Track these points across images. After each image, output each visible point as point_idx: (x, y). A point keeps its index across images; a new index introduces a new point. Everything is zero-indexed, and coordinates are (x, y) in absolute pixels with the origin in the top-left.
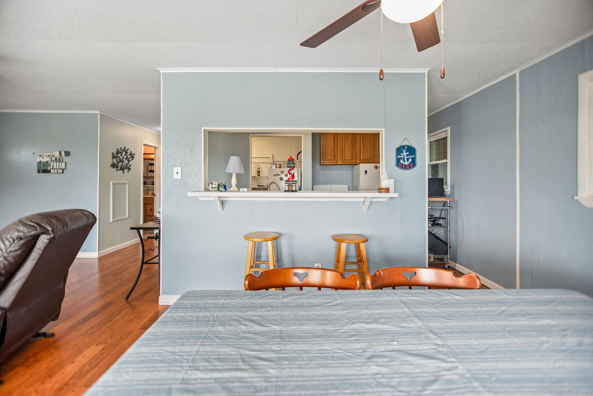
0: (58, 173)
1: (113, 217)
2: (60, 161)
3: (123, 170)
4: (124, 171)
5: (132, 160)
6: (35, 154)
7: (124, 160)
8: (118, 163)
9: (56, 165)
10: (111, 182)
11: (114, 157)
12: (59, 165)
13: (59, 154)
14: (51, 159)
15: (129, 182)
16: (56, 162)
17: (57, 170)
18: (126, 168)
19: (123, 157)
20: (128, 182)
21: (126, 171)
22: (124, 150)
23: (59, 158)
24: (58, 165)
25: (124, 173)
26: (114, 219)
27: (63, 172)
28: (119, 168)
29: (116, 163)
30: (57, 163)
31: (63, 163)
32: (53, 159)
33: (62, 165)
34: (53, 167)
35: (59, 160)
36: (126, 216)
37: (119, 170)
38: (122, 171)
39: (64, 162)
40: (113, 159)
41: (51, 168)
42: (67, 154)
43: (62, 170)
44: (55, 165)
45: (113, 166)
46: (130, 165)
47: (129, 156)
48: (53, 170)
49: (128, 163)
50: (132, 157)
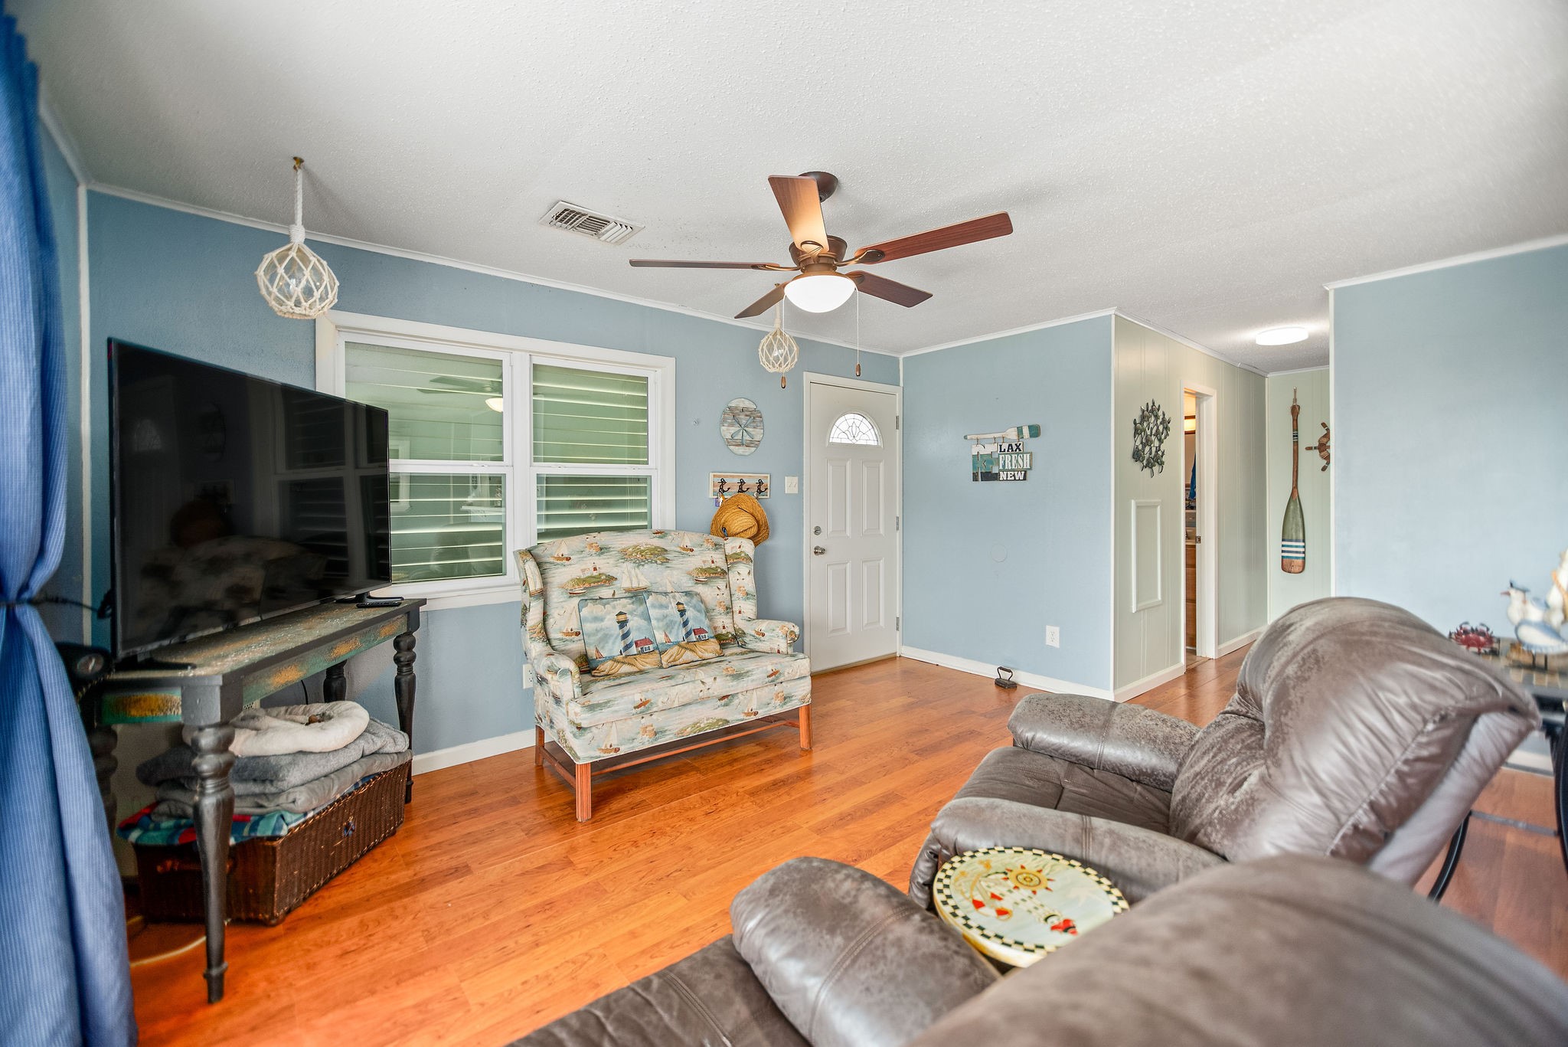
0: (1015, 479)
1: (1138, 602)
2: (1020, 450)
6: (968, 437)
9: (1011, 461)
10: (1133, 501)
11: (1136, 432)
12: (1017, 461)
13: (1016, 433)
14: (1001, 446)
16: (1010, 454)
17: (1013, 473)
20: (1160, 500)
22: (1152, 411)
23: (1016, 445)
24: (1014, 462)
25: (1152, 474)
27: (1025, 479)
30: (1013, 456)
31: (1025, 455)
32: (1005, 446)
33: (1023, 460)
34: (1004, 466)
35: (1015, 449)
36: (1156, 597)
39: (1026, 453)
41: (1001, 468)
42: (1035, 431)
43: (1023, 473)
44: (1009, 461)
45: (1136, 456)
46: (1163, 453)
47: (1161, 428)
48: (1005, 473)
49: (1159, 447)
50: (1167, 428)
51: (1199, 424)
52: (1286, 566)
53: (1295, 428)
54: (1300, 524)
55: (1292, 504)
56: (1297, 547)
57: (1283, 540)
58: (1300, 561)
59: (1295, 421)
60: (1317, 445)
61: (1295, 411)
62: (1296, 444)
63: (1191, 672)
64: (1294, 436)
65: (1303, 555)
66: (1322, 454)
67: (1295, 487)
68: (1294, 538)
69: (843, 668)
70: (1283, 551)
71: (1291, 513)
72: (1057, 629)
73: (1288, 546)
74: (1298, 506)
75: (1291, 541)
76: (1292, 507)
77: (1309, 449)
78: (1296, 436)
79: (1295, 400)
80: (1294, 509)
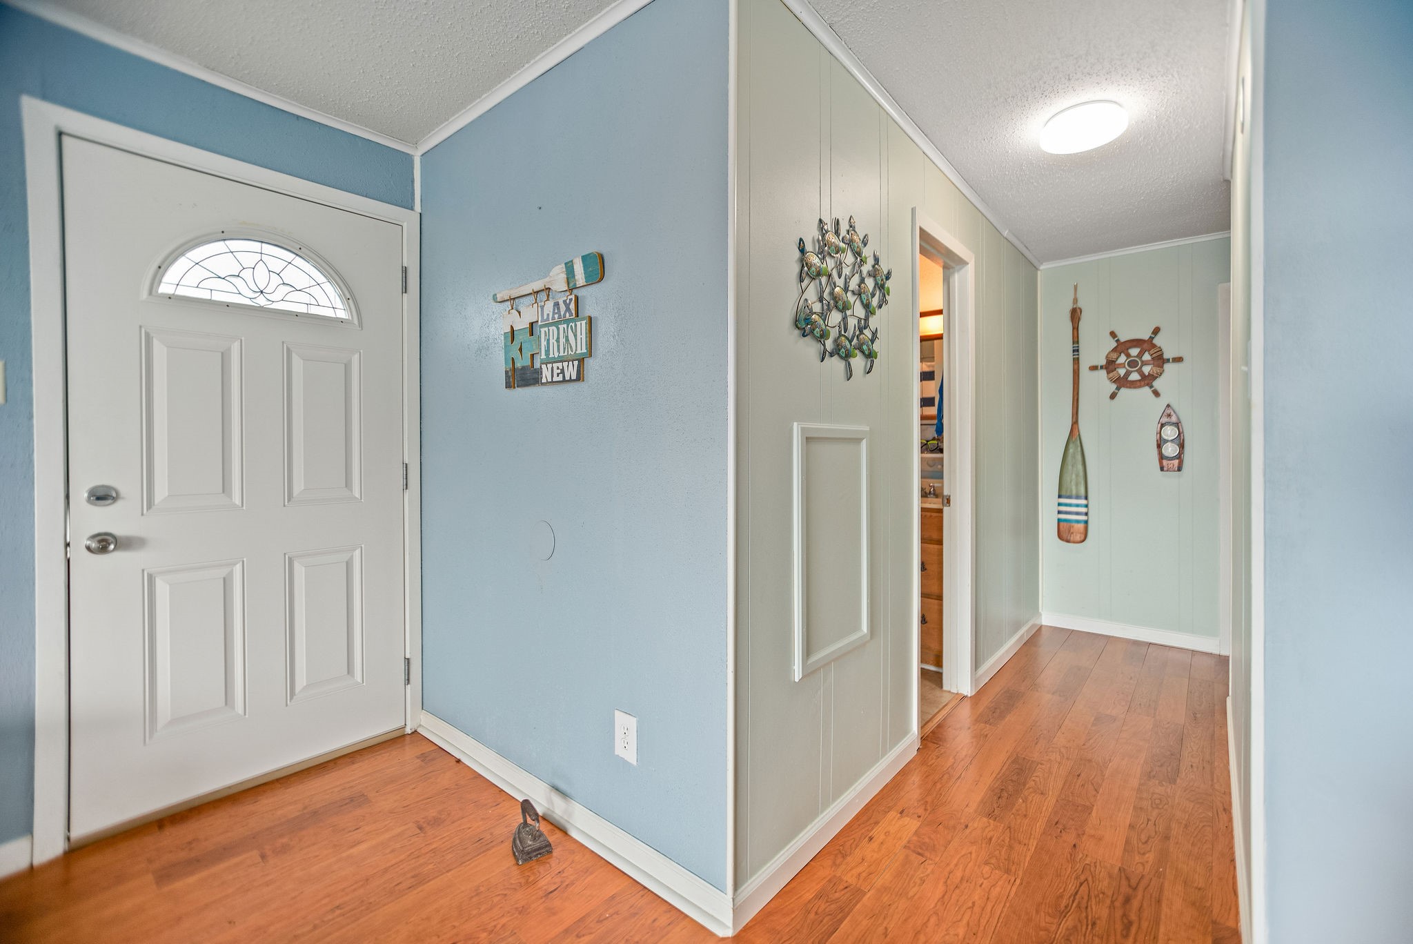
0: (564, 379)
1: (808, 651)
2: (571, 314)
3: (847, 357)
5: (880, 307)
6: (499, 297)
9: (558, 340)
10: (795, 424)
11: (807, 272)
12: (567, 339)
13: (565, 276)
14: (543, 309)
16: (558, 326)
17: (560, 365)
20: (867, 429)
21: (858, 362)
23: (565, 302)
24: (562, 341)
27: (580, 377)
29: (817, 307)
30: (562, 327)
31: (578, 323)
32: (549, 308)
33: (575, 336)
34: (548, 351)
35: (568, 308)
36: (857, 627)
37: (831, 355)
39: (583, 319)
40: (801, 280)
41: (544, 355)
42: (596, 269)
43: (576, 363)
44: (554, 339)
45: (805, 325)
46: (874, 334)
47: (870, 283)
48: (550, 366)
49: (866, 319)
50: (881, 287)
51: (948, 324)
52: (1064, 532)
53: (1076, 340)
54: (1081, 474)
55: (1071, 445)
56: (1077, 506)
57: (1060, 496)
58: (1081, 526)
59: (1076, 329)
60: (1104, 362)
61: (1075, 315)
62: (1076, 361)
63: (932, 738)
64: (1074, 351)
65: (1083, 518)
66: (1111, 375)
67: (1075, 422)
68: (1074, 492)
69: (206, 800)
70: (1059, 512)
71: (1069, 458)
72: (632, 722)
73: (1066, 505)
74: (1079, 449)
75: (1070, 497)
76: (1071, 451)
77: (1094, 368)
78: (1076, 351)
79: (1075, 301)
80: (1074, 453)
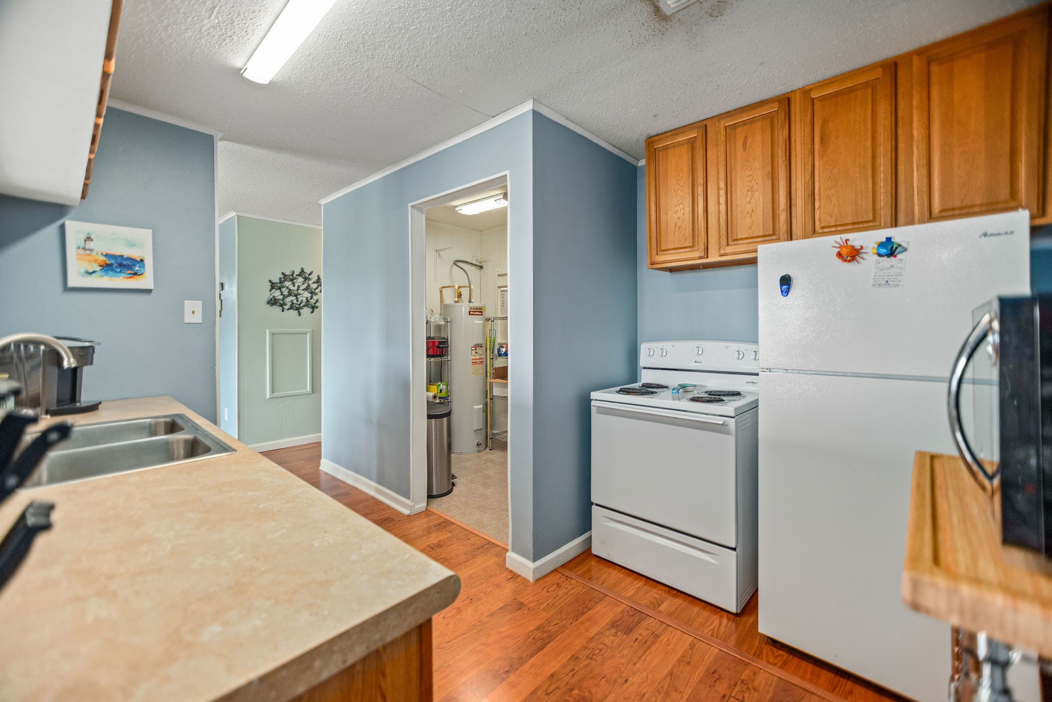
4: (301, 311)
7: (300, 291)
8: (285, 297)
15: (313, 331)
18: (306, 305)
19: (299, 287)
26: (274, 394)
28: (286, 307)
38: (297, 311)
